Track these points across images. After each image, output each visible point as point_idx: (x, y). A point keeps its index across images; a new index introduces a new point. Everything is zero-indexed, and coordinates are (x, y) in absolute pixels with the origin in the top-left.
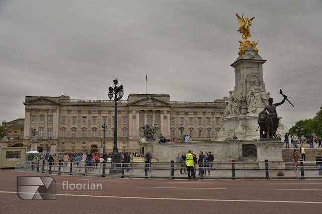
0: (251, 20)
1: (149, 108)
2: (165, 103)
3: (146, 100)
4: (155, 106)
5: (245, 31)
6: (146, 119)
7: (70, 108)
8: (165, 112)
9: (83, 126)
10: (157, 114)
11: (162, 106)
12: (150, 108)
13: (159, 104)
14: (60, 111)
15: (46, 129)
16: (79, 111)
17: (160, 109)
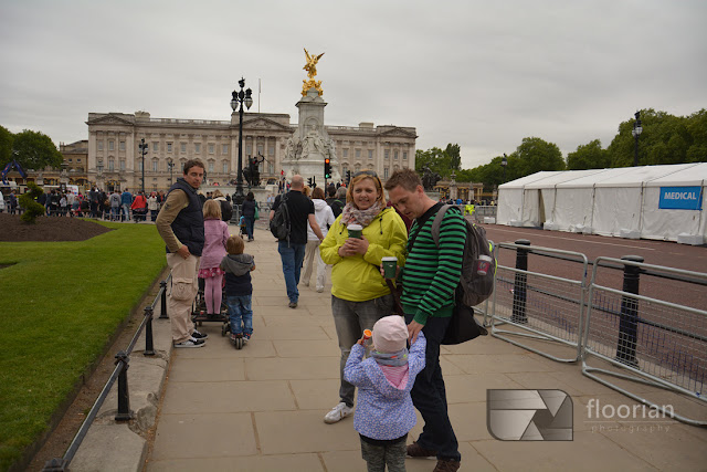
0: (319, 58)
1: (260, 134)
2: (283, 127)
3: (255, 121)
4: (268, 130)
5: (311, 69)
6: (255, 147)
7: (150, 131)
8: (283, 139)
9: (167, 156)
10: (272, 142)
11: (278, 131)
12: (261, 132)
13: (274, 127)
14: (135, 134)
15: (117, 159)
16: (163, 135)
17: (276, 135)
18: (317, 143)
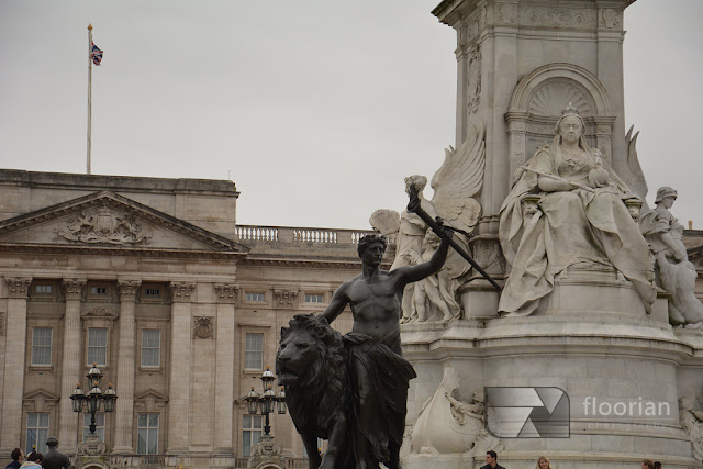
1: (100, 268)
2: (205, 236)
3: (76, 210)
4: (138, 254)
6: (72, 336)
8: (205, 294)
10: (153, 309)
11: (184, 255)
12: (101, 262)
13: (162, 240)
17: (172, 274)
18: (606, 221)
